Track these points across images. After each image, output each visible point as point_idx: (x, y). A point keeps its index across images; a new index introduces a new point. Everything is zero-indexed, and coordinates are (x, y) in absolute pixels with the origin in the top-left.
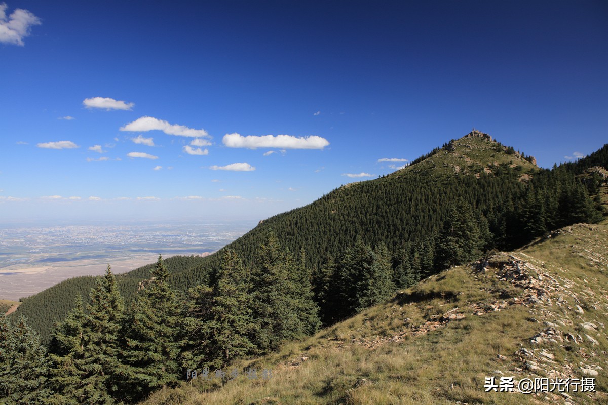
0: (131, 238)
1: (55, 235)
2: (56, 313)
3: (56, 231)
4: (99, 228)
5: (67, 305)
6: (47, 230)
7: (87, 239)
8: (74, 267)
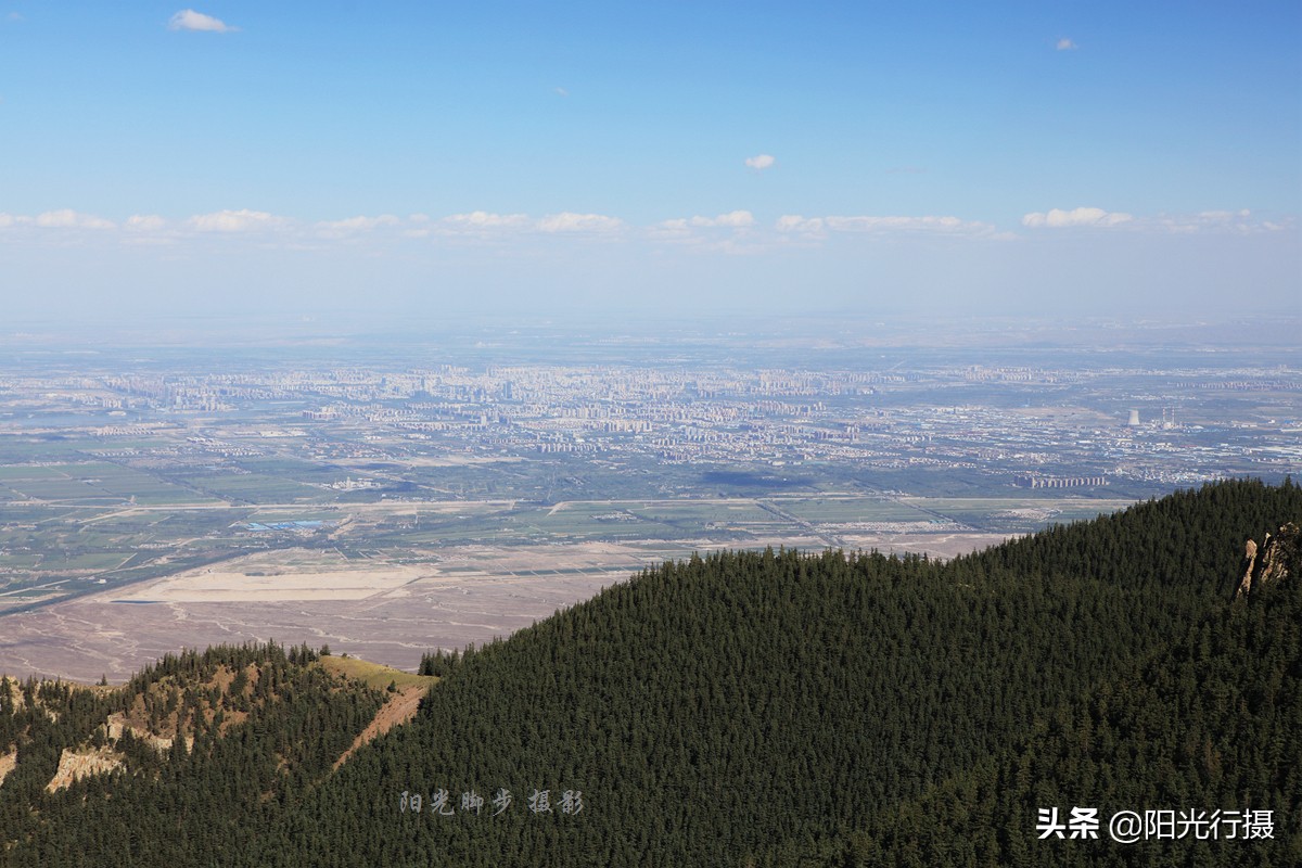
0: (817, 438)
1: (445, 413)
2: (630, 740)
3: (446, 389)
4: (653, 379)
5: (684, 702)
6: (406, 385)
7: (596, 434)
8: (540, 579)
